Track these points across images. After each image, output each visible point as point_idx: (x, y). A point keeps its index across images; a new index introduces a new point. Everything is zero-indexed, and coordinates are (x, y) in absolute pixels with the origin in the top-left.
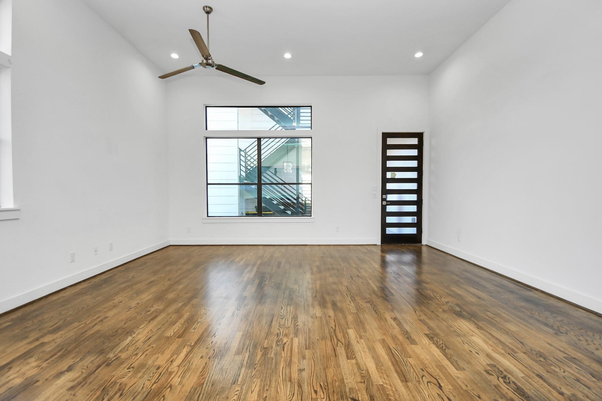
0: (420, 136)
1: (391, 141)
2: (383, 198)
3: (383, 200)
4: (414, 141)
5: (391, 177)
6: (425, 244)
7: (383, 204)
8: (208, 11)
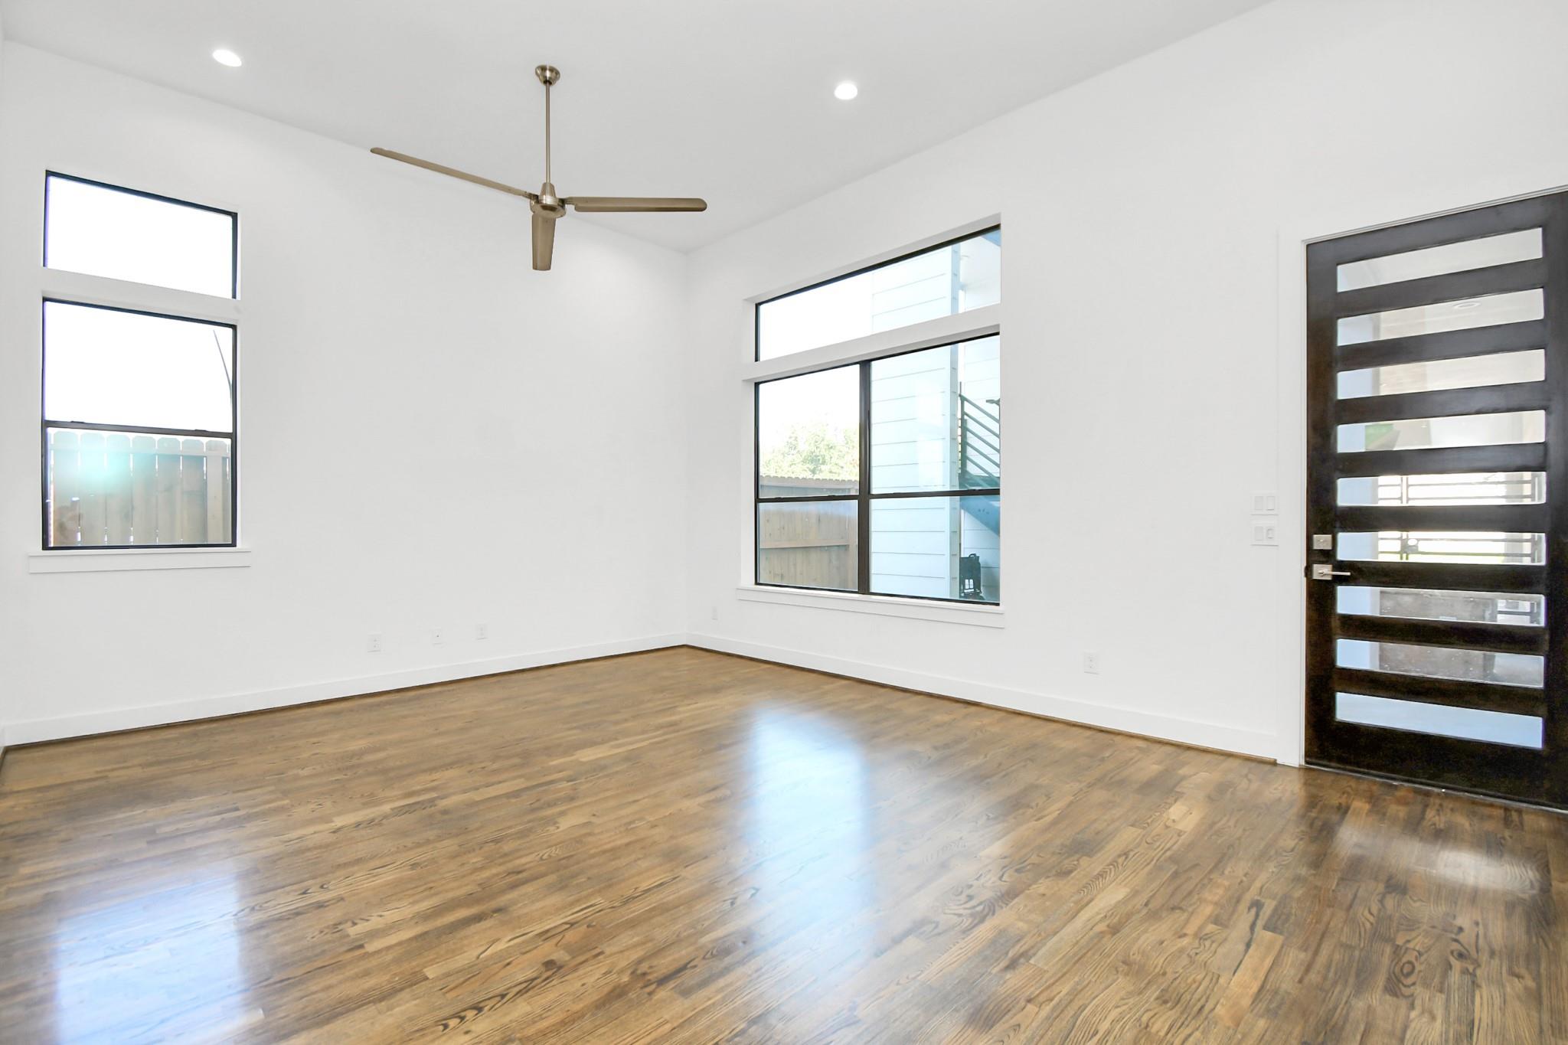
2: (1318, 547)
7: (1318, 577)
8: (548, 77)
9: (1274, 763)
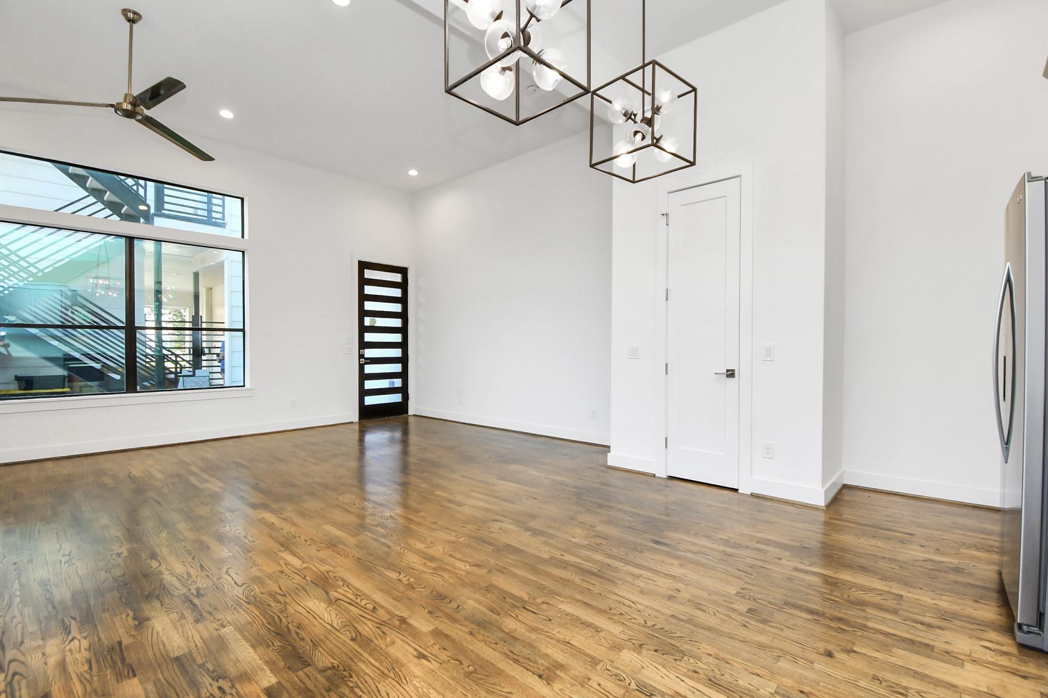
0: (403, 271)
1: (369, 274)
2: (361, 354)
3: (361, 356)
4: (397, 278)
5: (370, 323)
6: (412, 414)
7: (361, 363)
8: (133, 18)
9: (352, 423)
